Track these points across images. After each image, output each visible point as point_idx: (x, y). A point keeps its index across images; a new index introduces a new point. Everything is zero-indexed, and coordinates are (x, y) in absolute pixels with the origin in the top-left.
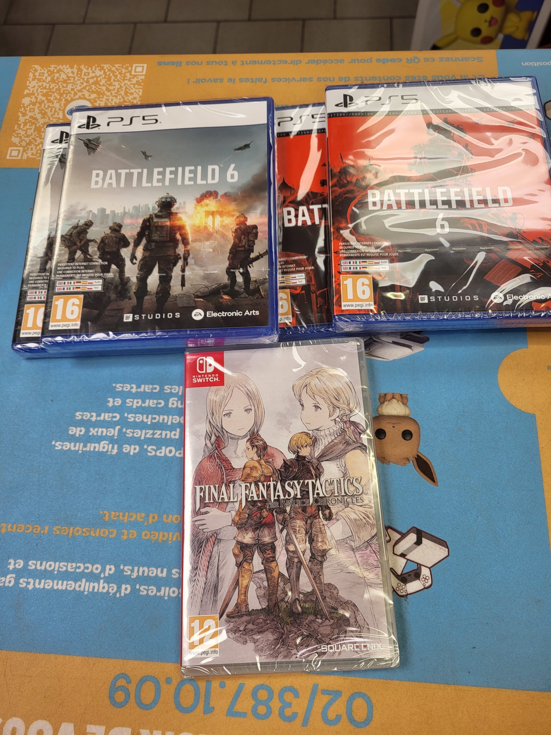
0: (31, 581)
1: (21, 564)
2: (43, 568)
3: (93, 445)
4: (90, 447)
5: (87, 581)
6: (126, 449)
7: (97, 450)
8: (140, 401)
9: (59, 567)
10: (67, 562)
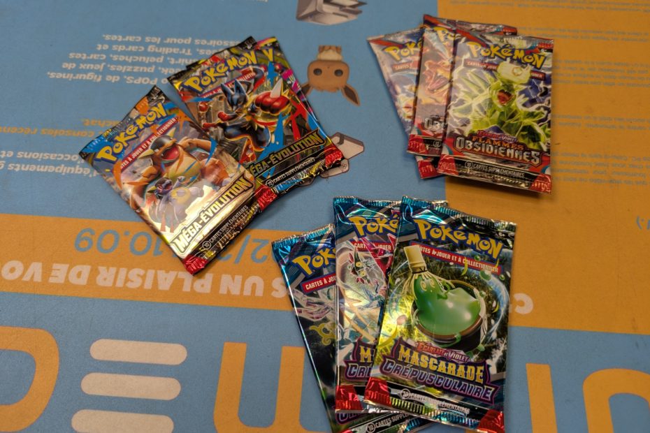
0: (18, 165)
1: (11, 154)
2: (29, 157)
3: (81, 75)
4: (79, 76)
5: (65, 166)
6: (109, 78)
7: (84, 78)
8: (124, 47)
9: (43, 156)
10: (50, 152)
